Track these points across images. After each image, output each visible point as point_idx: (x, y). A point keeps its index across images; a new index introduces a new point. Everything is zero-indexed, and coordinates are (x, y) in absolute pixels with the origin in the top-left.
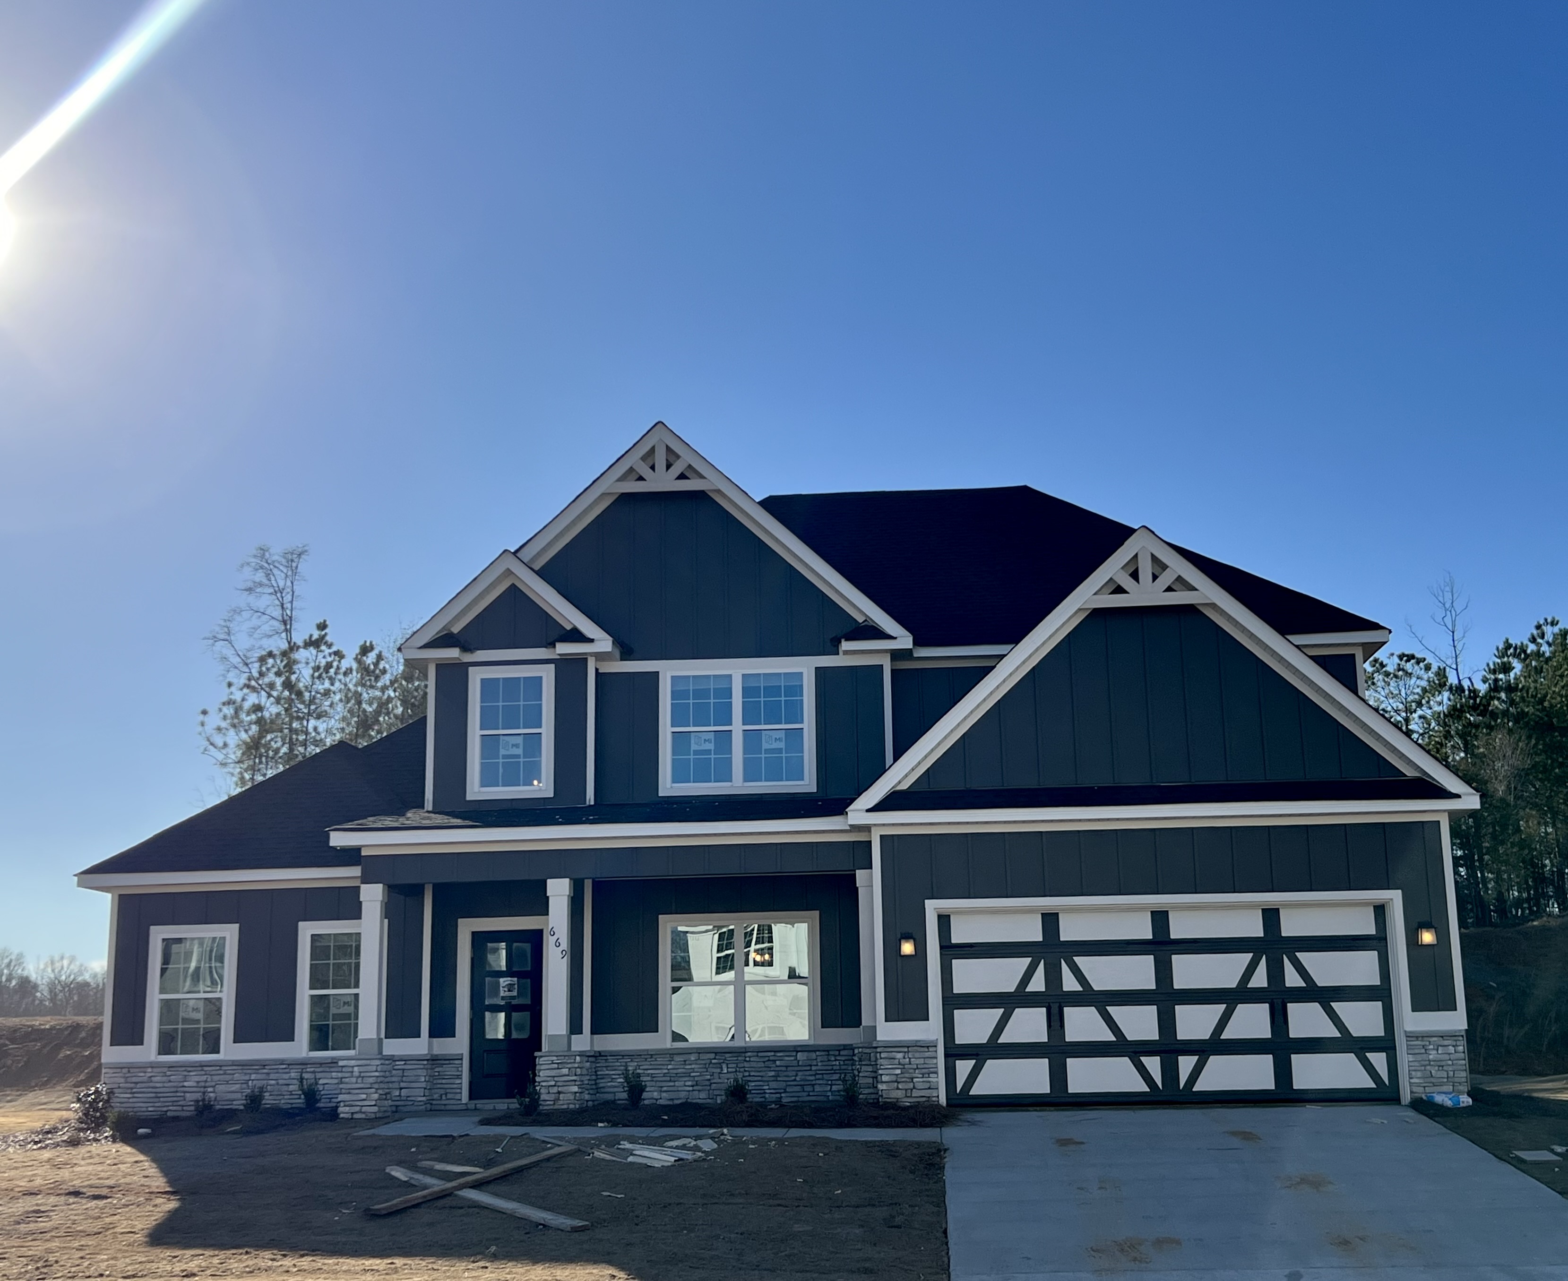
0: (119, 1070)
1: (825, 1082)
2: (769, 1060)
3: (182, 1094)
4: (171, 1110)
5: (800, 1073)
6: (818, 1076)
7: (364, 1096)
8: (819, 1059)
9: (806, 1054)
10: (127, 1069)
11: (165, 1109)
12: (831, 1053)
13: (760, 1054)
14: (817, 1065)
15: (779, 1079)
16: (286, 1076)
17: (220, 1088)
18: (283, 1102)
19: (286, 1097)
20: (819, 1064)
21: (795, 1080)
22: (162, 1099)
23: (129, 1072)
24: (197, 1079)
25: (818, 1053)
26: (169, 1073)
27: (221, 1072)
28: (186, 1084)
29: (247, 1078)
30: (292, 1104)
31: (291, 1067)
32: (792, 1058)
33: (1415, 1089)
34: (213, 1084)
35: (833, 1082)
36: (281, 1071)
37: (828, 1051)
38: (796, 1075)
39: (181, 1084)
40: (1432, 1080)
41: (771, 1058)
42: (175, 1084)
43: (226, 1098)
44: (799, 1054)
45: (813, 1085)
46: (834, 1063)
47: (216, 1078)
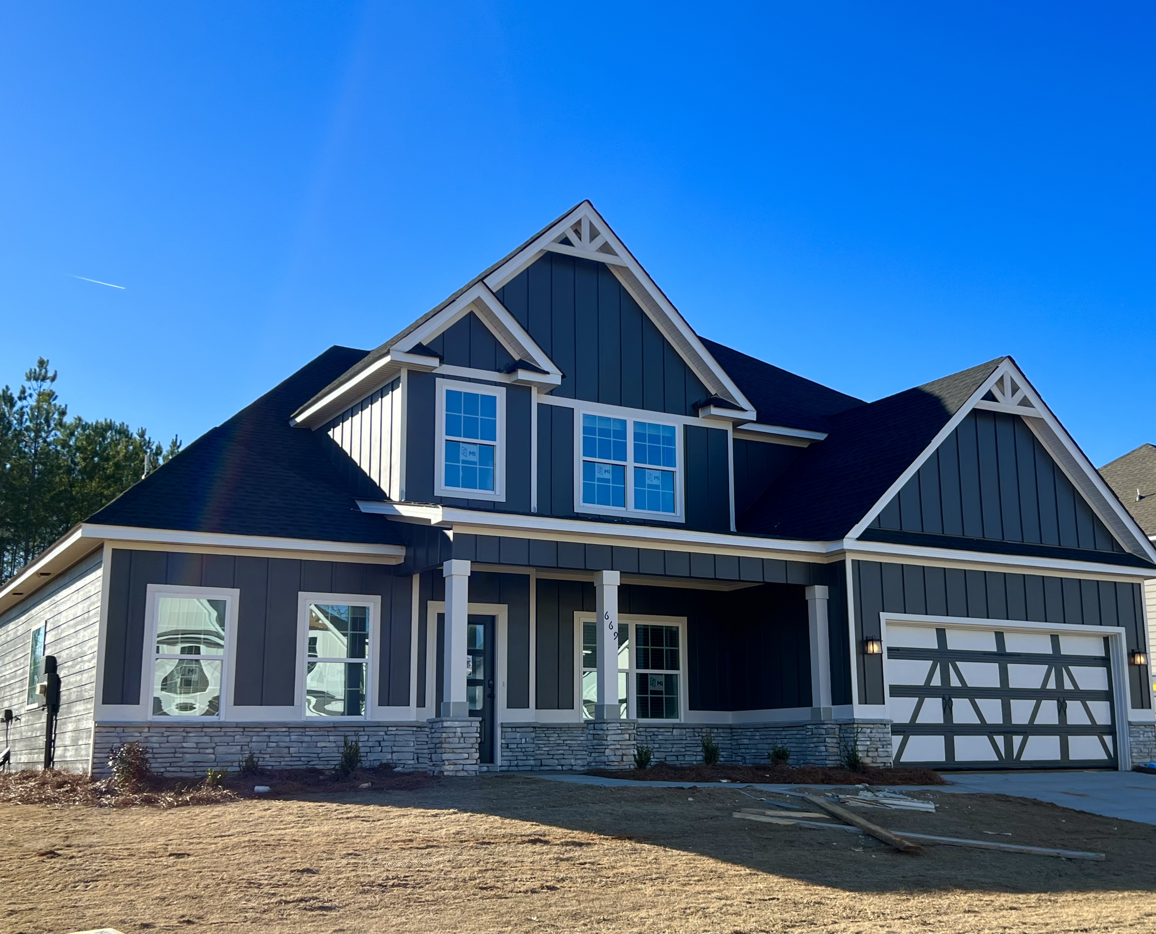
0: (113, 729)
1: (692, 753)
2: (654, 735)
3: (181, 755)
4: (167, 771)
5: (675, 746)
6: (687, 749)
7: (466, 756)
8: (688, 735)
9: (679, 730)
10: (122, 729)
11: (162, 770)
12: (696, 730)
13: (648, 730)
14: (686, 740)
15: (660, 750)
16: (287, 739)
17: (219, 749)
18: (282, 763)
19: (286, 759)
20: (688, 739)
21: (671, 751)
22: (159, 760)
23: (124, 731)
24: (196, 740)
25: (688, 730)
26: (166, 734)
27: (222, 734)
28: (185, 745)
29: (248, 740)
30: (291, 765)
31: (291, 730)
32: (670, 734)
33: (1135, 760)
34: (214, 745)
35: (698, 753)
36: (280, 734)
37: (694, 728)
38: (673, 747)
39: (180, 745)
40: (1142, 754)
41: (656, 733)
42: (174, 745)
43: (228, 760)
44: (675, 730)
45: (684, 756)
46: (697, 738)
47: (216, 739)
